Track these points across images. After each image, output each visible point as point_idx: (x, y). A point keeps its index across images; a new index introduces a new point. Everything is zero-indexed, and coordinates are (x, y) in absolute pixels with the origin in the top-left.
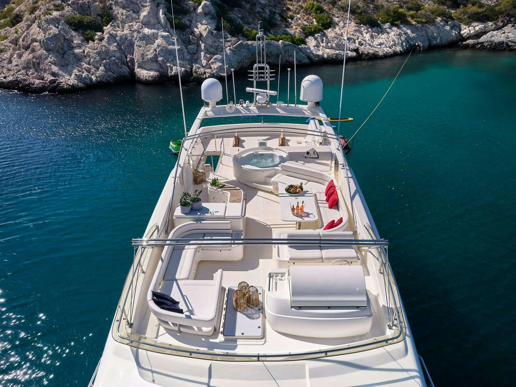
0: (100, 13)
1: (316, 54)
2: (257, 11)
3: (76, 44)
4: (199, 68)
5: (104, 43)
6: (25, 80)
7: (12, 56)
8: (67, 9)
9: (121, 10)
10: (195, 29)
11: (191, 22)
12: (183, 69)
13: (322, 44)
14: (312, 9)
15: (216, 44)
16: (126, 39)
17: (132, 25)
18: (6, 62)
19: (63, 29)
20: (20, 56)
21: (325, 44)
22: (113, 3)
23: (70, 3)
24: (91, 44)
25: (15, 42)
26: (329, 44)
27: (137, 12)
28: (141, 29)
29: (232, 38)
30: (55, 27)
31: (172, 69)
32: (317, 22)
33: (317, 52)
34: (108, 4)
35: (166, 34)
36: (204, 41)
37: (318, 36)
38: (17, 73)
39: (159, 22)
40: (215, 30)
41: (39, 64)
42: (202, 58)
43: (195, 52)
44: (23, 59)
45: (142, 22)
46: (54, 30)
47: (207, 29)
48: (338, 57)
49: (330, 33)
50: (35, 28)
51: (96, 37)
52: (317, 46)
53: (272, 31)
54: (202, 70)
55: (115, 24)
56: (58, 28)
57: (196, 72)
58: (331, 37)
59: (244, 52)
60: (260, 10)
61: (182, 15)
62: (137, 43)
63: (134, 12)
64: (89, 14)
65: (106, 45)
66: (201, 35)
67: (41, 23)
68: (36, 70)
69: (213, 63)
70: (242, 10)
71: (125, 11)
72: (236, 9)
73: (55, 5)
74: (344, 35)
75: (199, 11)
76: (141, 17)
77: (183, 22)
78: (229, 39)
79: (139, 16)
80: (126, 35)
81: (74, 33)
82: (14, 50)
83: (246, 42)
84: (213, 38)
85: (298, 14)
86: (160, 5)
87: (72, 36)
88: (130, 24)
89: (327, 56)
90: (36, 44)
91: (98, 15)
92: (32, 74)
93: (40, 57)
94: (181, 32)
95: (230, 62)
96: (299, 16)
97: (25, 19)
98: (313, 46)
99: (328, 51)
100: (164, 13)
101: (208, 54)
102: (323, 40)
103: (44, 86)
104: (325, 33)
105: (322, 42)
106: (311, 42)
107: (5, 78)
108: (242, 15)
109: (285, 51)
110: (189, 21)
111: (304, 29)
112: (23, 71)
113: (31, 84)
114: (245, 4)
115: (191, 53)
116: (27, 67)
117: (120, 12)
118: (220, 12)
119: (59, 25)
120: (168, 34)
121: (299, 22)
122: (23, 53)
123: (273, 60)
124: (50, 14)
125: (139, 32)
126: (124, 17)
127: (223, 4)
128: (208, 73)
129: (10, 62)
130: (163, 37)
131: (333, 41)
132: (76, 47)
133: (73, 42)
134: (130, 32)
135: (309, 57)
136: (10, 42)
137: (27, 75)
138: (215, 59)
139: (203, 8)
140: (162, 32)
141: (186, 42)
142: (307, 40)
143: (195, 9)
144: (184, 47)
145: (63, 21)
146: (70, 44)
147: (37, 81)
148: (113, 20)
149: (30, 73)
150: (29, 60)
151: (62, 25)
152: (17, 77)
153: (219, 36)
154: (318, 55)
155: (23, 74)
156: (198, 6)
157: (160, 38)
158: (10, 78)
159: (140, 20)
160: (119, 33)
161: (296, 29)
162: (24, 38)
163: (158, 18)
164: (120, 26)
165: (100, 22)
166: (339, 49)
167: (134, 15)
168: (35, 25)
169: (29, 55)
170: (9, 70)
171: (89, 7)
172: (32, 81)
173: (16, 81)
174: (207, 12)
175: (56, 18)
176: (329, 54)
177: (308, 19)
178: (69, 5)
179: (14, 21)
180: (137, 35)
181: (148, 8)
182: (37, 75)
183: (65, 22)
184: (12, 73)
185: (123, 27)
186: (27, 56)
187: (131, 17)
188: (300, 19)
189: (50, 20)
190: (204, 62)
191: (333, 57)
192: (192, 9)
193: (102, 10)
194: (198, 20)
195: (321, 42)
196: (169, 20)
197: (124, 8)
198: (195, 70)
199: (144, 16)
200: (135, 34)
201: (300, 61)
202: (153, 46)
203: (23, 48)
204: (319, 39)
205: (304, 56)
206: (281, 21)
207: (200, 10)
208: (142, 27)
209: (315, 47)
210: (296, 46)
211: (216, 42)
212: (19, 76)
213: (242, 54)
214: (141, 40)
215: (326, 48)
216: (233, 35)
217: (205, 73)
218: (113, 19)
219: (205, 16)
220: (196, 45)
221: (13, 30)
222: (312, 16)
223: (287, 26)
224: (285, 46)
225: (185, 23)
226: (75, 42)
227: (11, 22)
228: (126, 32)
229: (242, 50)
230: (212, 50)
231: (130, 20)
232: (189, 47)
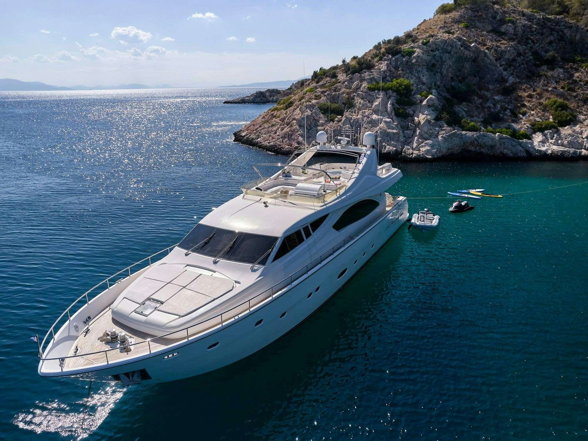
0: (345, 102)
1: (538, 150)
2: (487, 106)
3: (321, 123)
4: (408, 149)
5: (340, 124)
6: (280, 145)
7: (278, 129)
8: (323, 98)
9: (360, 100)
10: (416, 118)
11: (414, 112)
12: (394, 148)
13: (550, 141)
14: (552, 106)
15: (431, 131)
16: (357, 122)
17: (365, 112)
18: (273, 133)
19: (315, 112)
20: (282, 129)
21: (554, 140)
22: (356, 95)
23: (326, 94)
24: (331, 123)
25: (283, 120)
26: (559, 141)
27: (371, 102)
28: (371, 114)
29: (447, 127)
30: (310, 110)
31: (385, 148)
32: (554, 119)
33: (540, 148)
34: (352, 96)
35: (389, 120)
36: (420, 128)
37: (549, 132)
38: (277, 140)
39: (387, 111)
40: (434, 119)
41: (292, 135)
42: (415, 142)
43: (411, 137)
44: (284, 131)
45: (373, 110)
46: (309, 112)
47: (426, 118)
48: (564, 155)
49: (566, 131)
50: (298, 111)
51: (336, 119)
52: (543, 142)
53: (493, 125)
54: (411, 151)
55: (353, 110)
56: (312, 111)
57: (405, 152)
58: (564, 134)
59: (456, 141)
60: (491, 105)
61: (408, 106)
62: (365, 126)
63: (369, 102)
64: (337, 102)
65: (342, 125)
66: (419, 122)
67: (302, 107)
68: (289, 139)
69: (423, 146)
70: (470, 104)
71: (362, 101)
72: (464, 103)
73: (315, 96)
74: (584, 133)
75: (423, 104)
76: (374, 106)
77: (407, 111)
78: (445, 128)
79: (372, 105)
80: (358, 119)
81: (322, 116)
82: (281, 125)
83: (460, 132)
84: (429, 126)
85: (533, 110)
86: (391, 97)
87: (320, 117)
88: (364, 111)
89: (550, 152)
90: (295, 121)
91: (343, 103)
92: (286, 142)
93: (293, 131)
94: (403, 120)
95: (439, 148)
96: (532, 112)
97: (294, 105)
98: (538, 142)
99: (555, 148)
100: (392, 104)
101: (421, 139)
102: (554, 136)
103: (290, 150)
104: (560, 130)
105: (552, 139)
106: (538, 138)
107: (269, 143)
108: (468, 109)
109: (501, 144)
110: (413, 111)
111: (533, 125)
112: (281, 139)
113: (282, 148)
114: (477, 99)
115: (407, 137)
116: (284, 137)
117: (359, 102)
118: (447, 106)
119: (313, 109)
120: (390, 121)
121: (531, 118)
122: (285, 127)
123: (487, 150)
124: (310, 102)
125: (368, 117)
126: (361, 105)
127: (452, 99)
128: (415, 154)
129: (276, 133)
130: (385, 122)
131: (566, 138)
132: (320, 125)
133: (319, 122)
134: (362, 117)
135: (528, 152)
136: (280, 120)
137: (283, 142)
138: (426, 143)
139: (427, 101)
140: (386, 118)
141: (404, 128)
142: (534, 135)
143: (421, 101)
144: (401, 131)
145: (316, 107)
146: (316, 123)
147: (287, 147)
148: (352, 108)
149: (285, 141)
150: (287, 132)
151: (315, 110)
152: (276, 143)
153: (435, 125)
154: (540, 151)
155: (280, 141)
156: (424, 100)
157: (383, 123)
158: (272, 144)
159: (372, 108)
160: (354, 117)
161: (524, 124)
162: (289, 117)
163: (386, 108)
164: (357, 112)
165: (343, 108)
166: (571, 147)
167: (369, 105)
168: (298, 109)
169: (288, 129)
170: (273, 138)
171: (338, 98)
172: (284, 146)
173: (275, 145)
174: (431, 105)
175: (313, 105)
176: (554, 151)
177: (543, 115)
178: (325, 95)
179: (288, 106)
180: (367, 120)
181: (380, 99)
182: (288, 143)
183: (318, 107)
184: (274, 140)
185: (358, 113)
186: (287, 129)
187: (366, 106)
188: (533, 115)
189: (308, 106)
190: (415, 145)
191: (557, 154)
192: (419, 101)
193: (347, 100)
194: (422, 110)
195: (549, 139)
196: (394, 109)
197: (362, 99)
198: (405, 150)
199: (376, 105)
200: (365, 119)
201: (516, 154)
202: (376, 128)
203: (286, 124)
204: (549, 136)
205: (522, 150)
206: (510, 116)
207: (425, 103)
208: (372, 113)
209: (540, 143)
210: (515, 139)
211: (431, 130)
212: (277, 142)
213: (454, 142)
214: (368, 124)
215: (554, 145)
216: (449, 125)
217: (412, 154)
218: (353, 106)
219: (429, 108)
220: (412, 131)
221: (284, 112)
222: (550, 113)
223: (513, 121)
224: (501, 139)
225: (409, 112)
226: (320, 122)
227: (286, 106)
228: (359, 116)
229: (454, 138)
230: (426, 136)
231: (365, 108)
232: (406, 132)
